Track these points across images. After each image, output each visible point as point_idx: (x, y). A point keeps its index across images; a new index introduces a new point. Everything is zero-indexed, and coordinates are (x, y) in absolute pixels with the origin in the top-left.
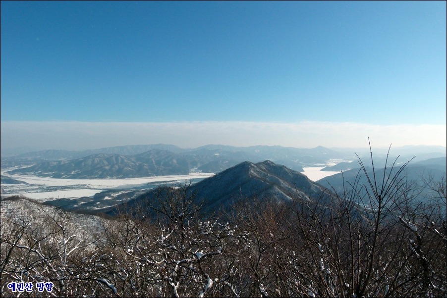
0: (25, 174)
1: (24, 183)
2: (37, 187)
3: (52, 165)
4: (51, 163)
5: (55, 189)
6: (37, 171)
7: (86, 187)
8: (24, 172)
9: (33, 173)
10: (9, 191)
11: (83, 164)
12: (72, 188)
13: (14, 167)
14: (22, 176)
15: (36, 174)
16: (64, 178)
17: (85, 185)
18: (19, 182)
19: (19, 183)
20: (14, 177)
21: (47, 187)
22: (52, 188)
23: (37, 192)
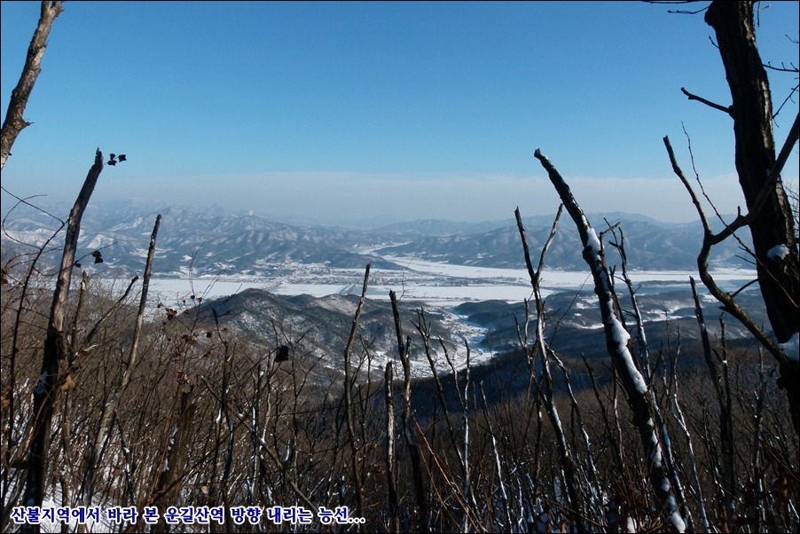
0: (403, 256)
1: (407, 268)
2: (433, 277)
3: (441, 243)
4: (439, 239)
5: (464, 282)
6: (420, 250)
7: (516, 282)
8: (400, 252)
9: (413, 254)
10: (391, 280)
11: (495, 242)
12: (493, 283)
13: (381, 244)
14: (398, 259)
15: (418, 256)
16: (468, 265)
17: (514, 279)
18: (401, 268)
19: (399, 269)
20: (388, 258)
21: (449, 279)
22: (458, 281)
23: (436, 285)
